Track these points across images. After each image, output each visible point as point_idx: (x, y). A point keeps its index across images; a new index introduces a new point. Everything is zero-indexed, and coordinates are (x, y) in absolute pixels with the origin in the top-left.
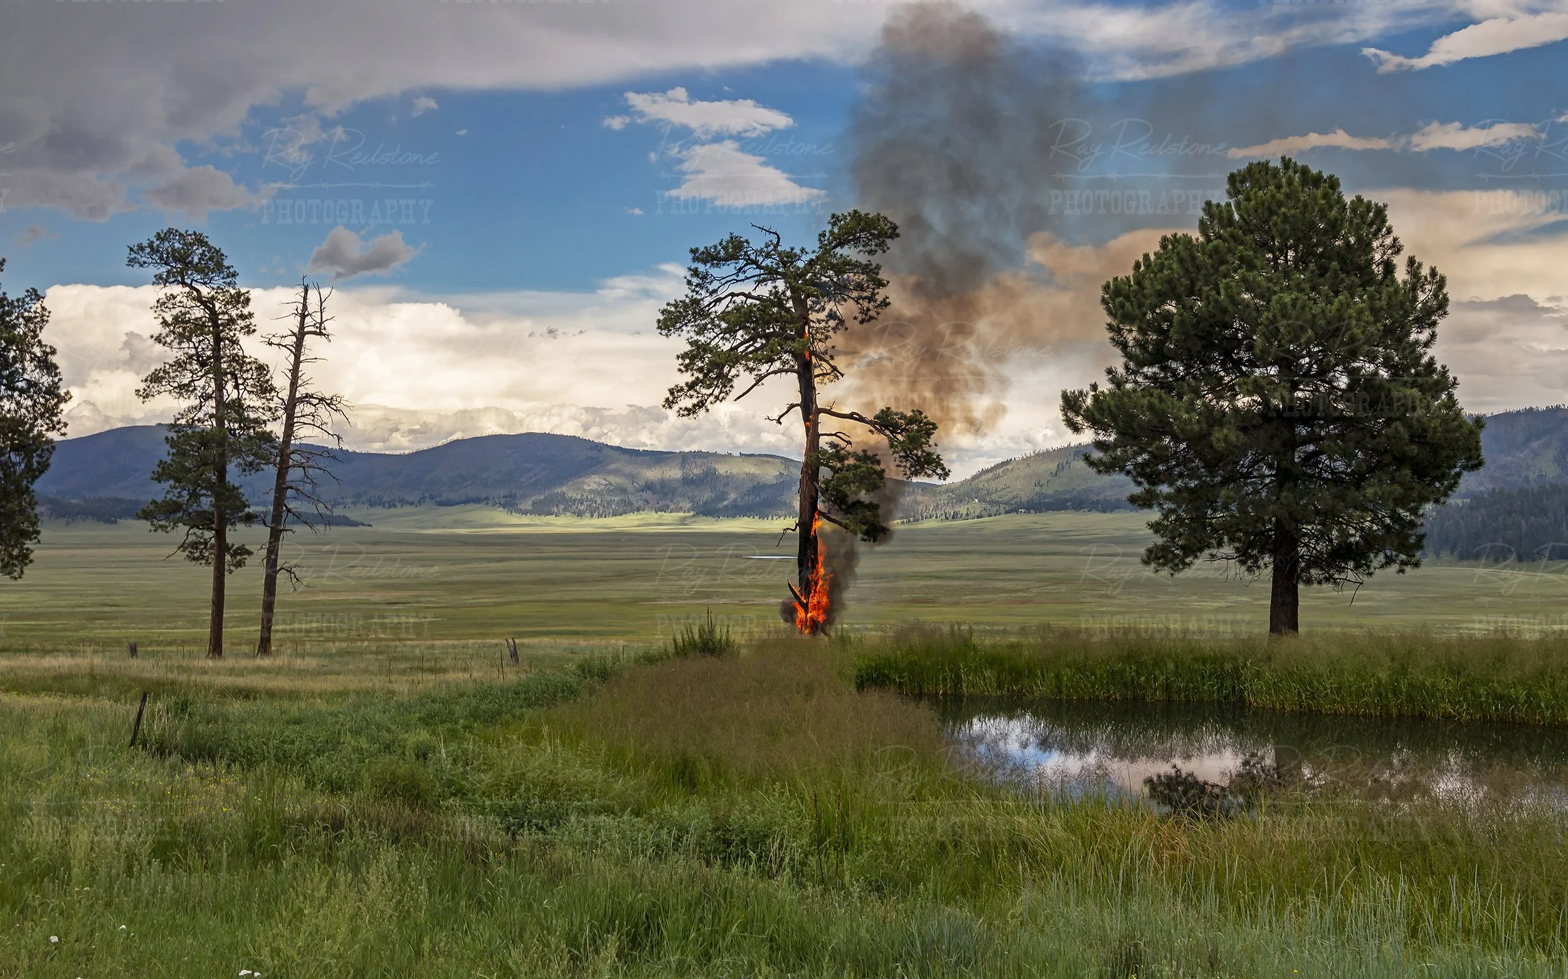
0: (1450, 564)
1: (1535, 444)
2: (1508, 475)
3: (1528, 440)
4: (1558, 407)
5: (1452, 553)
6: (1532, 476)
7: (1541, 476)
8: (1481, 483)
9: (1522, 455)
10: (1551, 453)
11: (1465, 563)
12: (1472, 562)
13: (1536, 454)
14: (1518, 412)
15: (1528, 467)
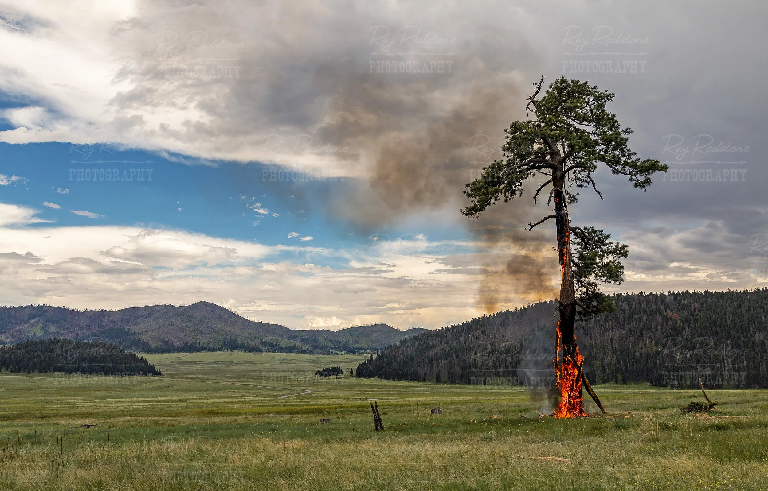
0: (7, 375)
1: (33, 321)
2: (20, 335)
3: (29, 319)
4: (44, 305)
5: (7, 369)
6: (31, 335)
7: (35, 336)
8: (7, 338)
9: (26, 326)
10: (40, 325)
11: (14, 374)
12: (17, 374)
13: (32, 325)
14: (26, 307)
15: (29, 331)
